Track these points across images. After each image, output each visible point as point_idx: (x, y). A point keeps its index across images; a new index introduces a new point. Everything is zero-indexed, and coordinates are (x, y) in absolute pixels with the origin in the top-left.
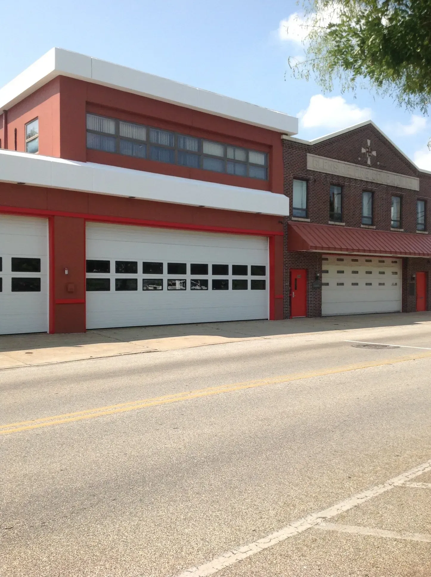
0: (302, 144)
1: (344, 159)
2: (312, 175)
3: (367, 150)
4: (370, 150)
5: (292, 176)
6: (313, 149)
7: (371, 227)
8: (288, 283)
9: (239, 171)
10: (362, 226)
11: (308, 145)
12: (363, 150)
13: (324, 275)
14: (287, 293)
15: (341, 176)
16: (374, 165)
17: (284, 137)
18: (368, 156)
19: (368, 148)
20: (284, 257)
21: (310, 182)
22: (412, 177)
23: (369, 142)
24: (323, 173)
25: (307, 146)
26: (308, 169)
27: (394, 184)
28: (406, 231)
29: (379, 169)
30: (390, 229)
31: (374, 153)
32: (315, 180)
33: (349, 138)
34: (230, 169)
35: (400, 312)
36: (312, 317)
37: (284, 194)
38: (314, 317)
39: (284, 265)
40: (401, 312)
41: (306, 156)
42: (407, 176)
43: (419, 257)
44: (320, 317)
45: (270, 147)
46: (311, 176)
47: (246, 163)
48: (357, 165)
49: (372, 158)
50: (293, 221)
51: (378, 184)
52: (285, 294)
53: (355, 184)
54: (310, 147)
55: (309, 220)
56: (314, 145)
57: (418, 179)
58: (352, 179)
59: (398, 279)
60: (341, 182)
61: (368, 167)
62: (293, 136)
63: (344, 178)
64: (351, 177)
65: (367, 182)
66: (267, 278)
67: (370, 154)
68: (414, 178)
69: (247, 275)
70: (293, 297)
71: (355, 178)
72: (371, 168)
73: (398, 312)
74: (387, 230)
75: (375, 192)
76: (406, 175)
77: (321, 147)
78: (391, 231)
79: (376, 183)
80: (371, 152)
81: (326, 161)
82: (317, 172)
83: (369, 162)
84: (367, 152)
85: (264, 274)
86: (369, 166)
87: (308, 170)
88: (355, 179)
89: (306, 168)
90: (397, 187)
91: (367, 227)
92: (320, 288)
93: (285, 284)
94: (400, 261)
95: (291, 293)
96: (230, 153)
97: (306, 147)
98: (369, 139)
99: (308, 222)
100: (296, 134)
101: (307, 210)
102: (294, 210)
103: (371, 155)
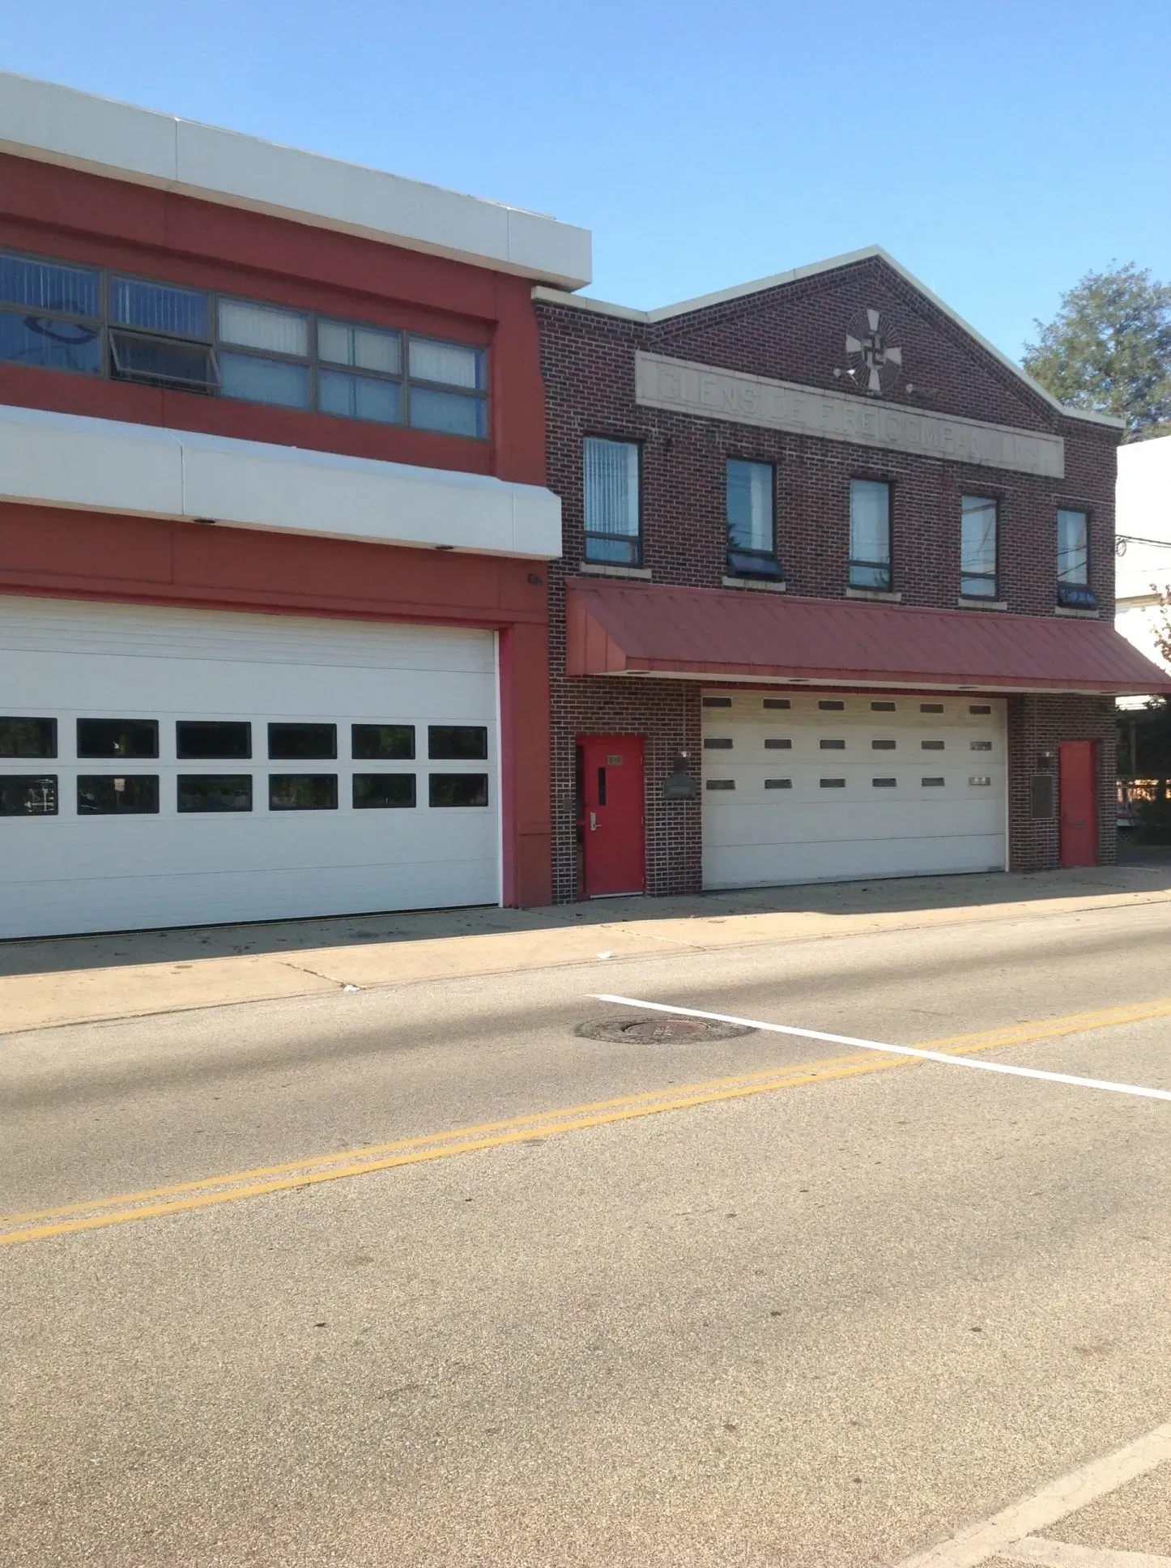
0: (611, 318)
1: (780, 374)
2: (656, 424)
3: (868, 344)
4: (878, 346)
5: (576, 426)
6: (659, 336)
7: (882, 596)
8: (570, 783)
9: (376, 406)
10: (850, 593)
11: (636, 323)
12: (853, 345)
13: (707, 754)
14: (567, 817)
15: (768, 430)
16: (892, 393)
17: (540, 293)
18: (869, 363)
19: (873, 338)
20: (553, 697)
21: (650, 445)
22: (1034, 434)
23: (873, 317)
24: (700, 418)
25: (633, 326)
26: (639, 401)
27: (970, 457)
28: (1013, 609)
29: (912, 405)
30: (957, 604)
31: (894, 355)
32: (668, 442)
33: (796, 302)
34: (336, 398)
35: (1004, 871)
36: (665, 895)
37: (549, 486)
38: (671, 894)
39: (554, 723)
40: (1007, 870)
41: (633, 359)
42: (1018, 430)
43: (1067, 691)
44: (695, 893)
45: (491, 325)
46: (654, 426)
47: (401, 381)
48: (828, 392)
49: (887, 370)
50: (584, 575)
51: (911, 455)
52: (558, 820)
53: (822, 455)
54: (645, 329)
55: (647, 573)
56: (659, 323)
57: (1061, 439)
58: (811, 437)
59: (996, 765)
60: (769, 447)
61: (869, 401)
62: (577, 293)
63: (780, 435)
64: (808, 433)
65: (866, 448)
66: (492, 766)
67: (878, 357)
68: (1045, 436)
69: (413, 757)
70: (593, 829)
71: (820, 435)
72: (880, 403)
73: (996, 871)
74: (945, 605)
75: (897, 481)
76: (1015, 426)
77: (688, 332)
78: (960, 608)
79: (901, 453)
80: (881, 352)
81: (713, 378)
82: (677, 414)
83: (874, 384)
84: (867, 349)
85: (480, 753)
86: (876, 397)
87: (640, 407)
88: (822, 439)
89: (634, 401)
90: (979, 466)
91: (869, 595)
92: (695, 798)
93: (560, 786)
94: (999, 708)
95: (582, 815)
96: (335, 343)
97: (630, 329)
98: (876, 309)
99: (643, 580)
100: (588, 283)
101: (639, 542)
102: (588, 540)
103: (884, 361)
